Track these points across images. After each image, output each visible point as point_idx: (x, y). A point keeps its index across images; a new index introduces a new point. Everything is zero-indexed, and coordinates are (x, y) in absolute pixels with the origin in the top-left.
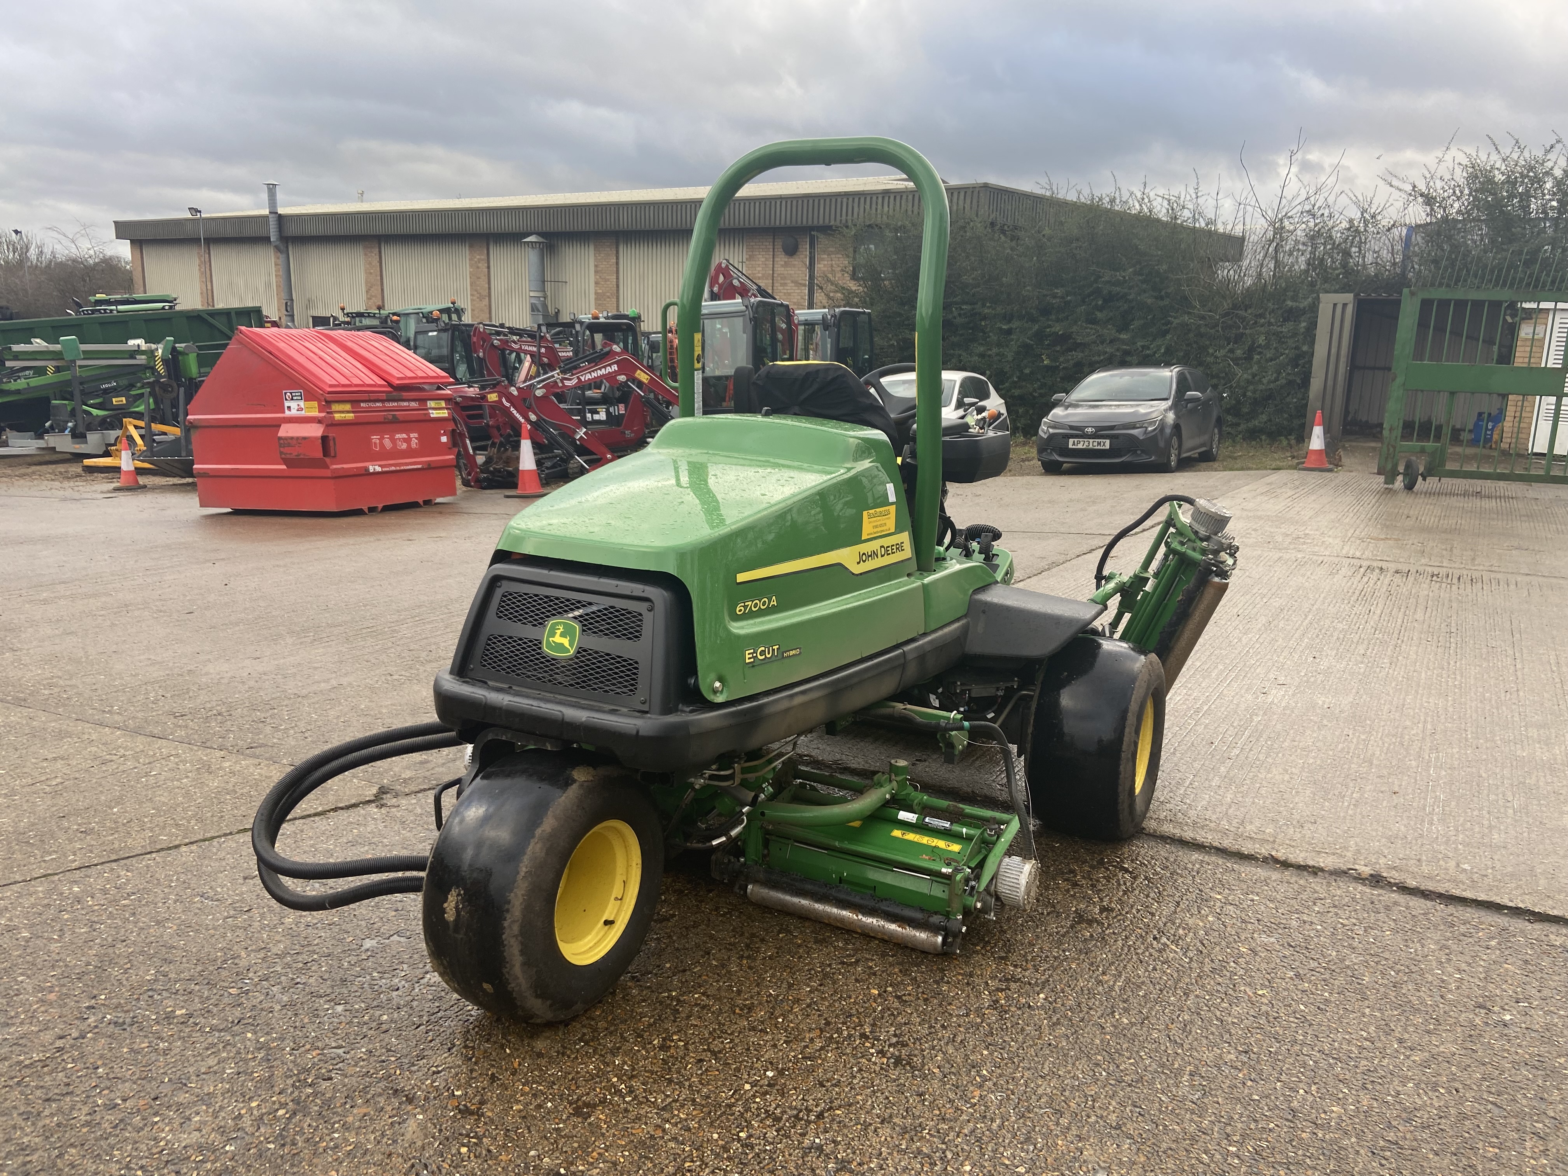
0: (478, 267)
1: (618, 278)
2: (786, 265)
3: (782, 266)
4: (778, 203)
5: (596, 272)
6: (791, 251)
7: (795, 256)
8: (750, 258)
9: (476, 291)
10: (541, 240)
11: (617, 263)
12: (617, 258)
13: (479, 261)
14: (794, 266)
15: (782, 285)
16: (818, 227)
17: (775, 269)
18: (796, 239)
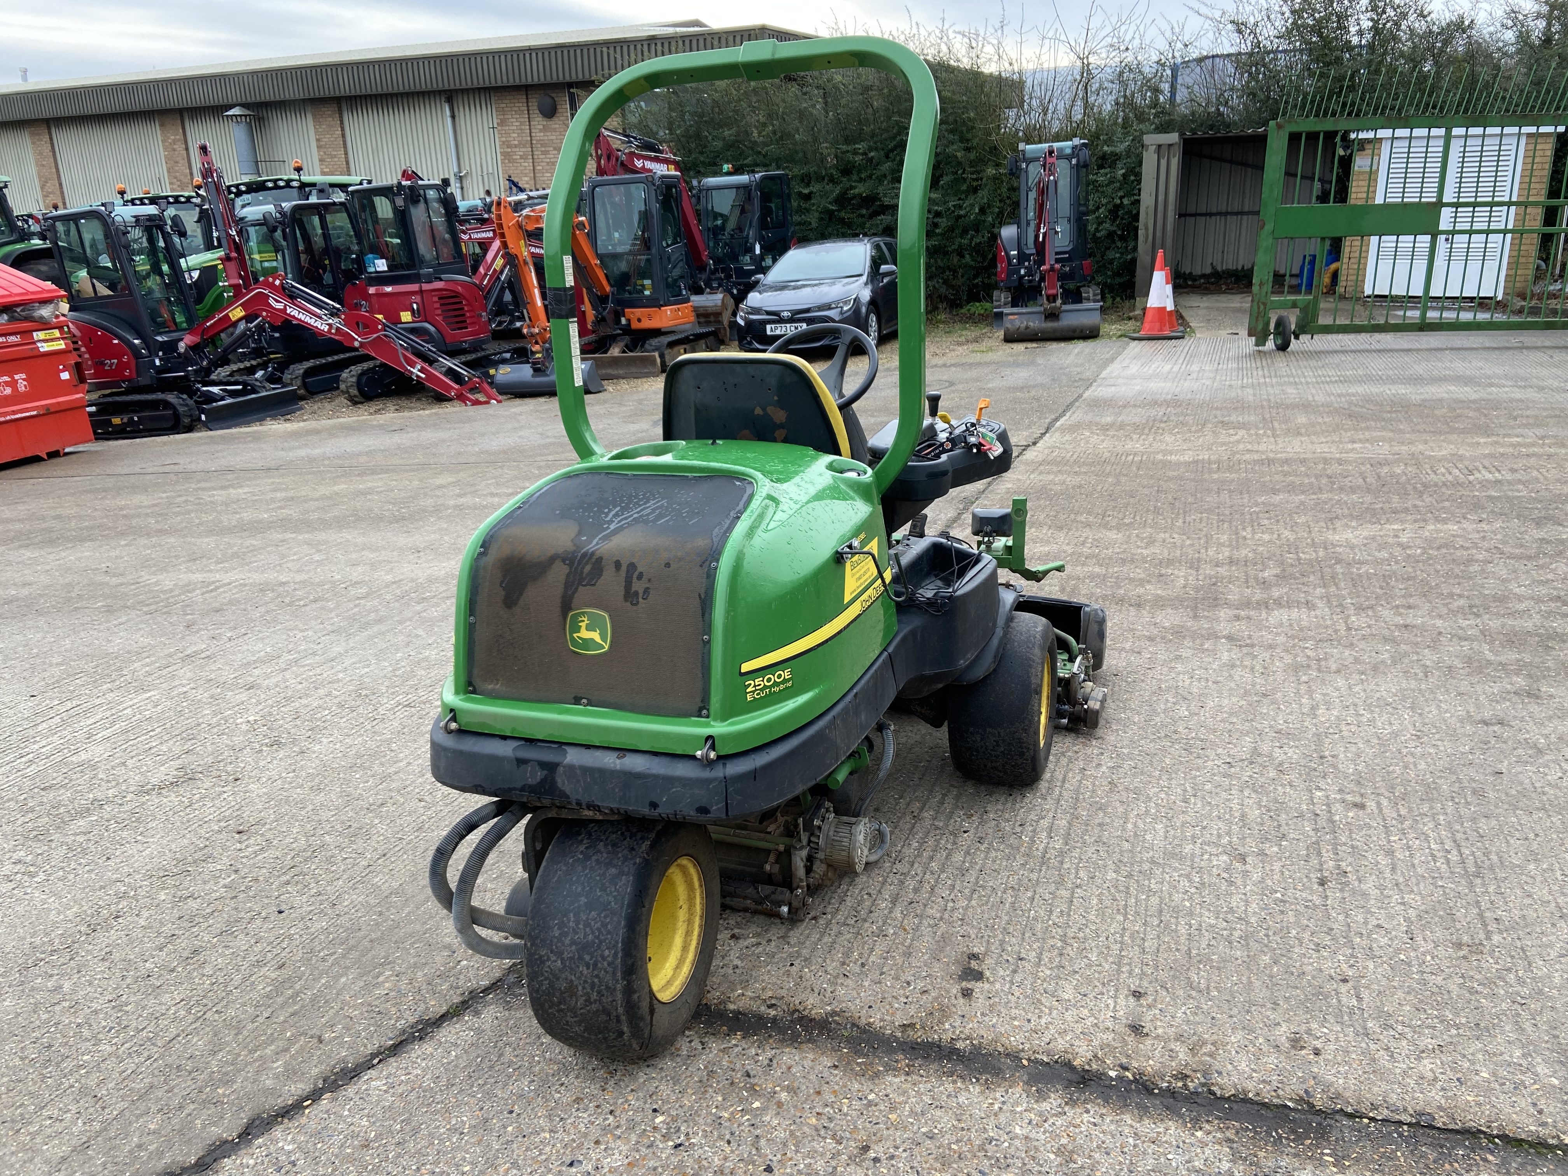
0: (174, 150)
1: (346, 154)
2: (545, 129)
3: (541, 131)
4: (527, 56)
5: (319, 147)
6: (550, 112)
7: (555, 118)
8: (502, 123)
9: (175, 178)
10: (247, 112)
11: (343, 136)
12: (343, 129)
13: (174, 142)
14: (555, 130)
15: (543, 153)
16: (577, 83)
17: (533, 135)
18: (553, 98)
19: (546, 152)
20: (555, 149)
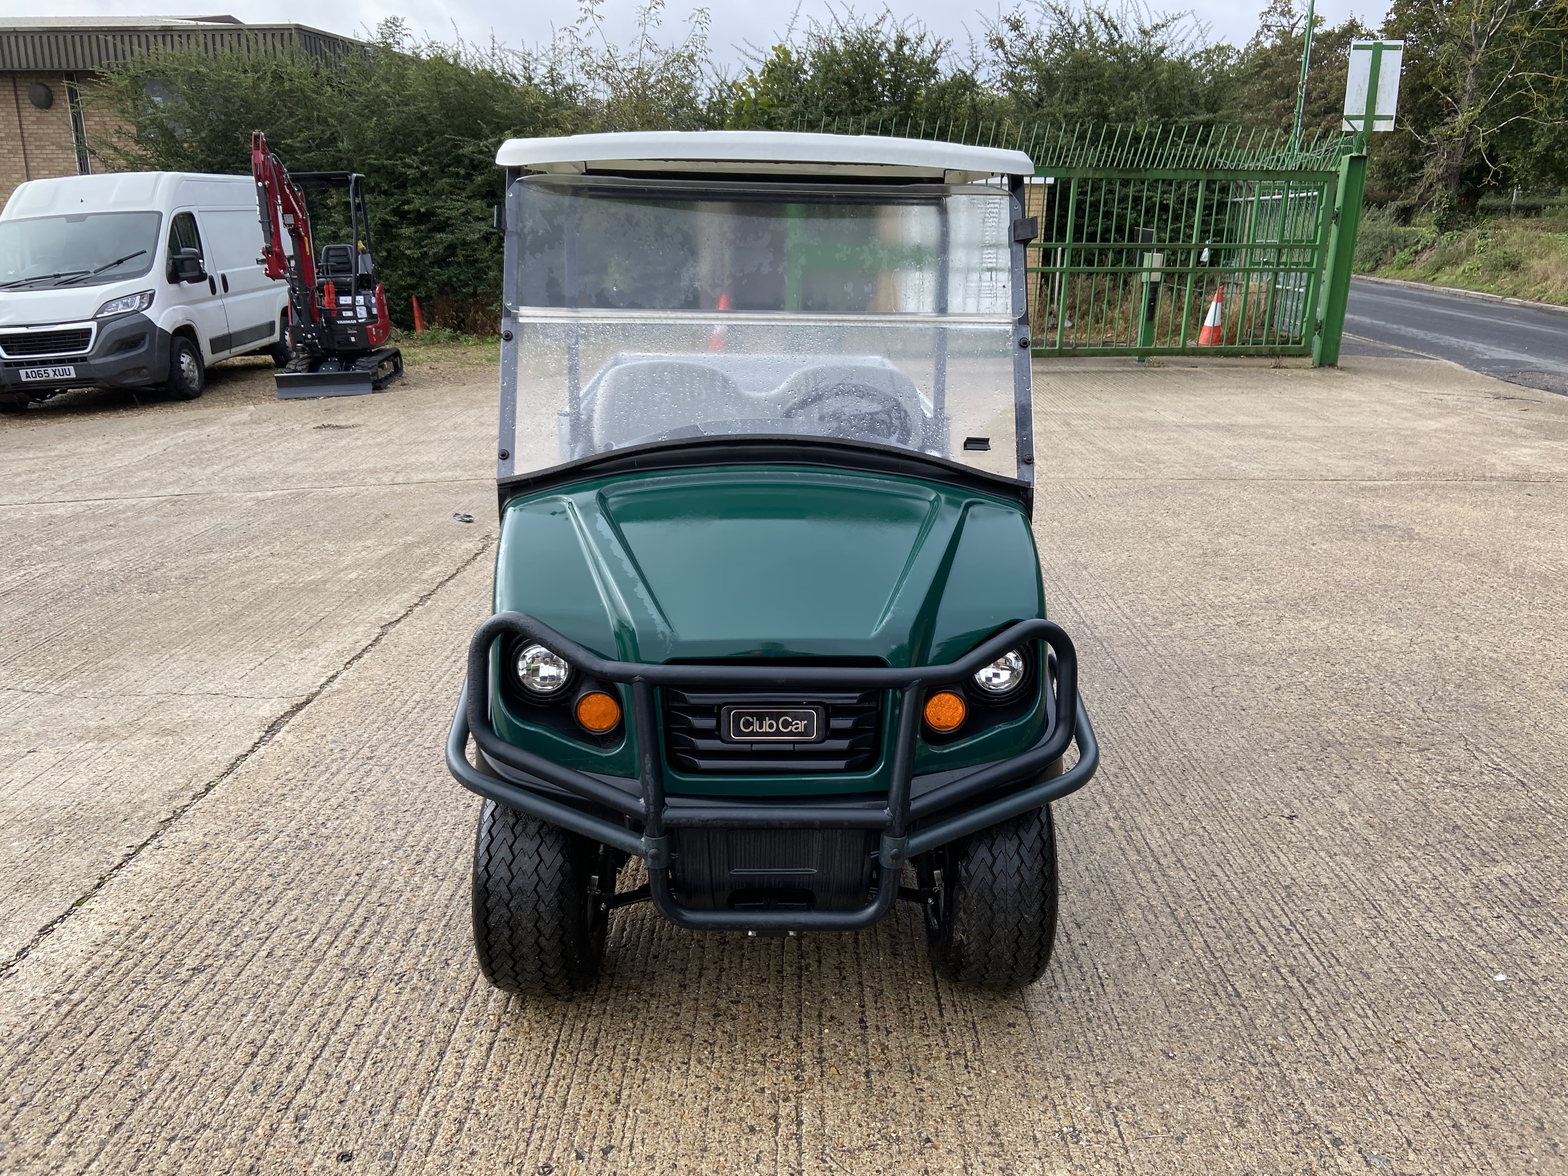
2: (39, 121)
3: (34, 123)
6: (44, 103)
7: (50, 111)
14: (52, 123)
15: (37, 148)
16: (76, 72)
17: (24, 127)
18: (47, 87)
19: (43, 147)
20: (53, 144)
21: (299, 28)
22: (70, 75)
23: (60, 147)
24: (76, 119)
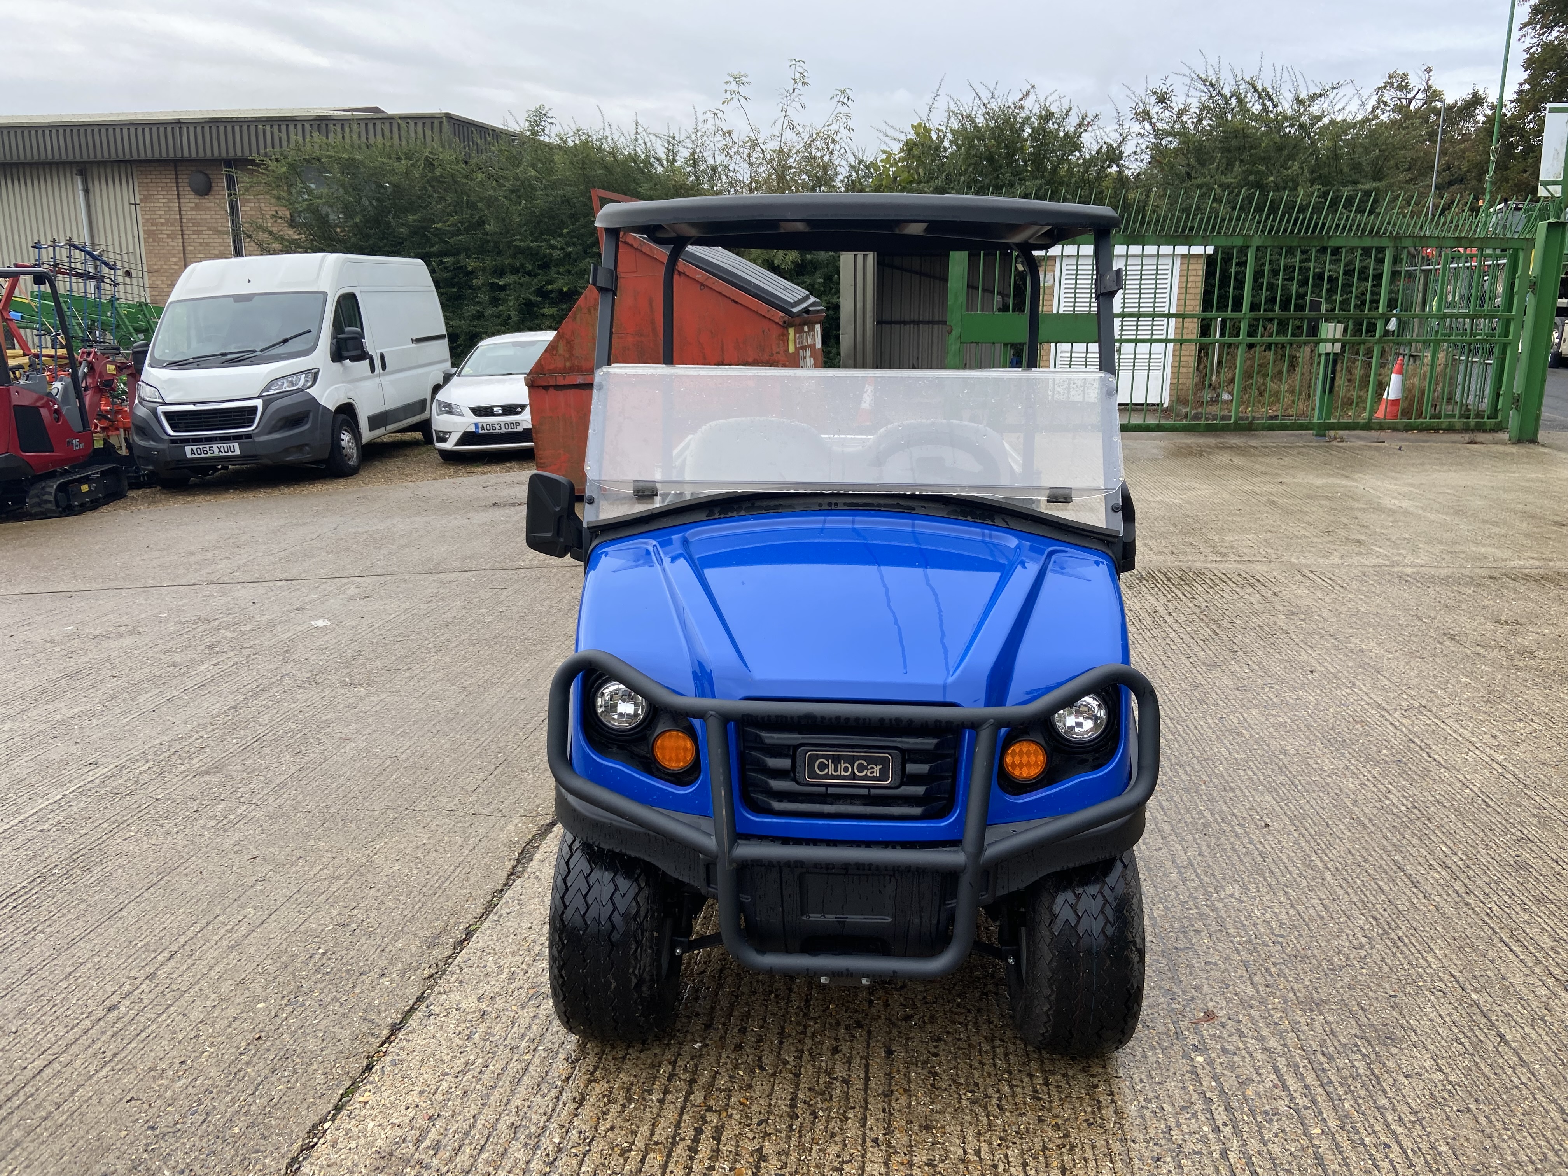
2: (197, 207)
3: (192, 209)
4: (176, 129)
6: (204, 190)
7: (209, 197)
8: (146, 199)
14: (209, 209)
15: (195, 233)
16: (235, 160)
17: (183, 213)
18: (207, 175)
19: (199, 232)
20: (209, 229)
21: (448, 116)
22: (229, 163)
23: (217, 231)
24: (233, 206)
